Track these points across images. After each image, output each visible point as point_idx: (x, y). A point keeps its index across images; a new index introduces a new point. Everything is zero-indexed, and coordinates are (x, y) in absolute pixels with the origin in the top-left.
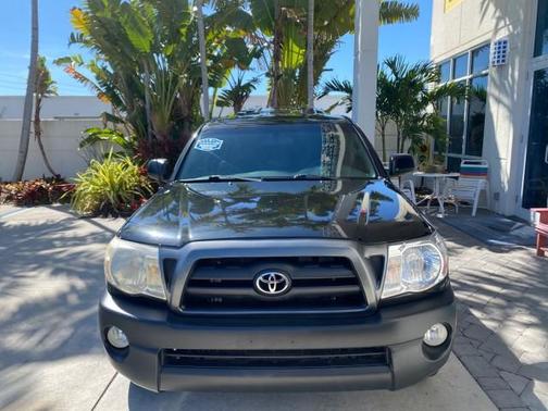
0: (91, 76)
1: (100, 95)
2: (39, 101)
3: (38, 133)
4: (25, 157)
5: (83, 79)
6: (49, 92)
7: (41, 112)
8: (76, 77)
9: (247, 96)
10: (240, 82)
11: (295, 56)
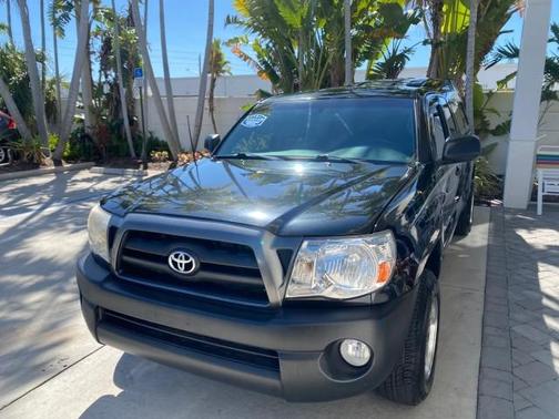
0: (253, 55)
1: (261, 72)
2: (214, 80)
3: (212, 110)
4: (199, 131)
5: (246, 58)
6: (223, 72)
7: (216, 89)
8: (241, 56)
9: (402, 67)
10: (394, 52)
11: (461, 18)
